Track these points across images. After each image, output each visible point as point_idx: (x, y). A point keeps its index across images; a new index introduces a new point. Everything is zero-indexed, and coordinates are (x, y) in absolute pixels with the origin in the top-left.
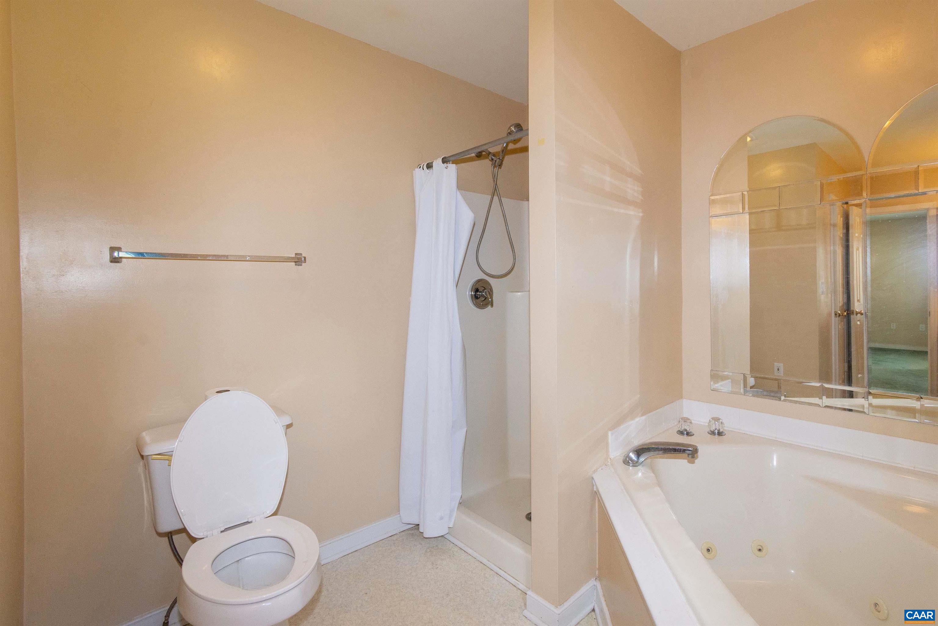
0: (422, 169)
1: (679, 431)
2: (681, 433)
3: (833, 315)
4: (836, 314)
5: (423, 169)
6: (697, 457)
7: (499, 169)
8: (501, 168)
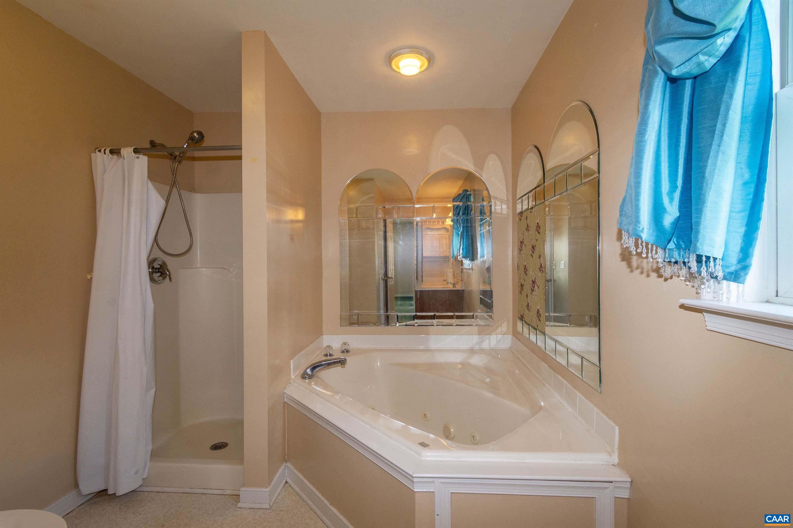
0: (103, 153)
1: (325, 354)
2: (326, 355)
3: (381, 279)
4: (382, 279)
5: (105, 153)
6: (346, 363)
7: (179, 165)
8: (180, 164)
